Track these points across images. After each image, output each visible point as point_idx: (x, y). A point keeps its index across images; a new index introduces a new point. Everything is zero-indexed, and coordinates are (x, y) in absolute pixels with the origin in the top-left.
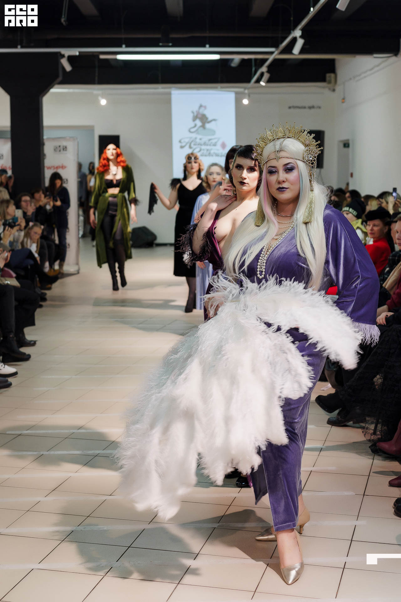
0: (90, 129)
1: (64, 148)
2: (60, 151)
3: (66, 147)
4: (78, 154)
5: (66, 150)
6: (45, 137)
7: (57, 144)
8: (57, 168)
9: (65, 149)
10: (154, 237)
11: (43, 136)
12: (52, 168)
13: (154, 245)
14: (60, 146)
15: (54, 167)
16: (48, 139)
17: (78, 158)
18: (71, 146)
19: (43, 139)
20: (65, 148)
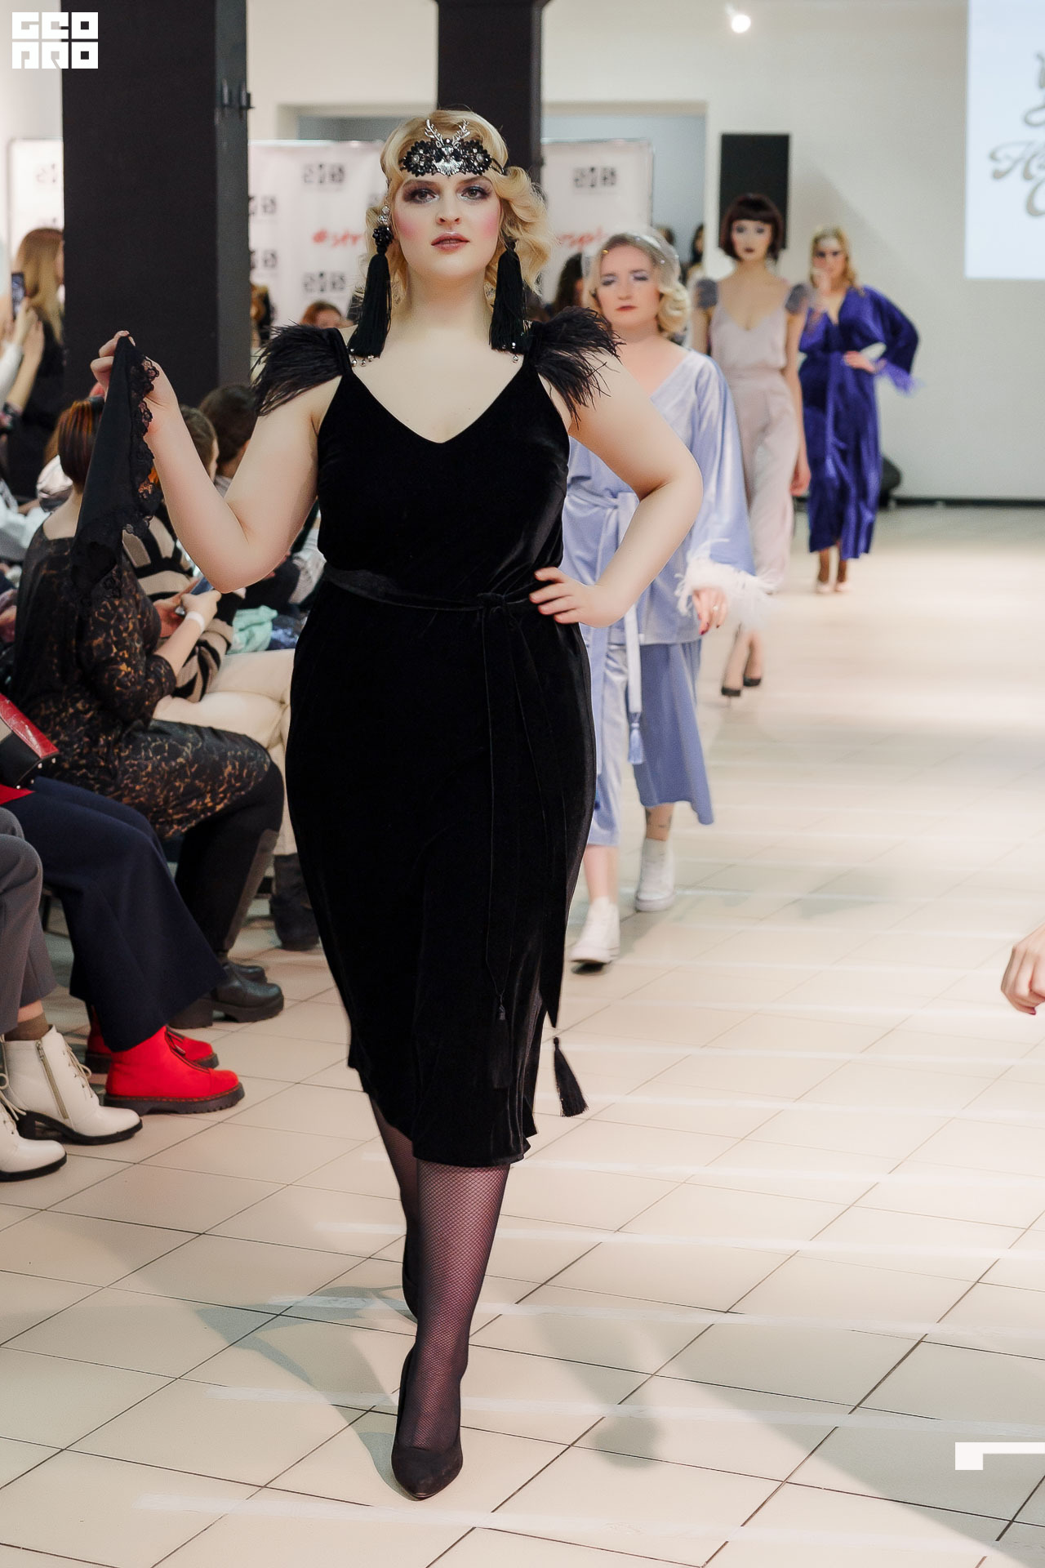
0: (693, 114)
1: (608, 175)
2: (593, 186)
3: (613, 174)
4: (651, 197)
5: (612, 184)
6: (546, 140)
7: (585, 160)
8: (581, 240)
9: (608, 181)
10: (892, 476)
11: (539, 137)
12: (567, 242)
13: (892, 504)
14: (593, 170)
15: (570, 237)
16: (557, 144)
17: (652, 211)
18: (630, 170)
19: (539, 145)
20: (610, 177)
